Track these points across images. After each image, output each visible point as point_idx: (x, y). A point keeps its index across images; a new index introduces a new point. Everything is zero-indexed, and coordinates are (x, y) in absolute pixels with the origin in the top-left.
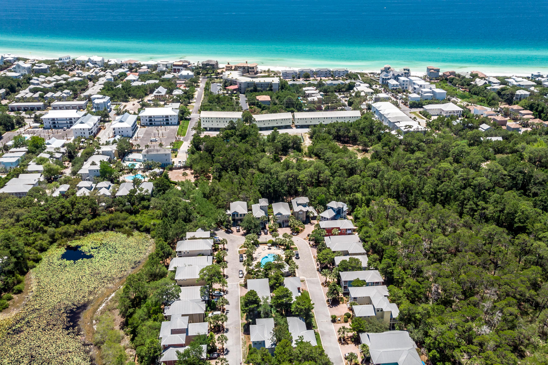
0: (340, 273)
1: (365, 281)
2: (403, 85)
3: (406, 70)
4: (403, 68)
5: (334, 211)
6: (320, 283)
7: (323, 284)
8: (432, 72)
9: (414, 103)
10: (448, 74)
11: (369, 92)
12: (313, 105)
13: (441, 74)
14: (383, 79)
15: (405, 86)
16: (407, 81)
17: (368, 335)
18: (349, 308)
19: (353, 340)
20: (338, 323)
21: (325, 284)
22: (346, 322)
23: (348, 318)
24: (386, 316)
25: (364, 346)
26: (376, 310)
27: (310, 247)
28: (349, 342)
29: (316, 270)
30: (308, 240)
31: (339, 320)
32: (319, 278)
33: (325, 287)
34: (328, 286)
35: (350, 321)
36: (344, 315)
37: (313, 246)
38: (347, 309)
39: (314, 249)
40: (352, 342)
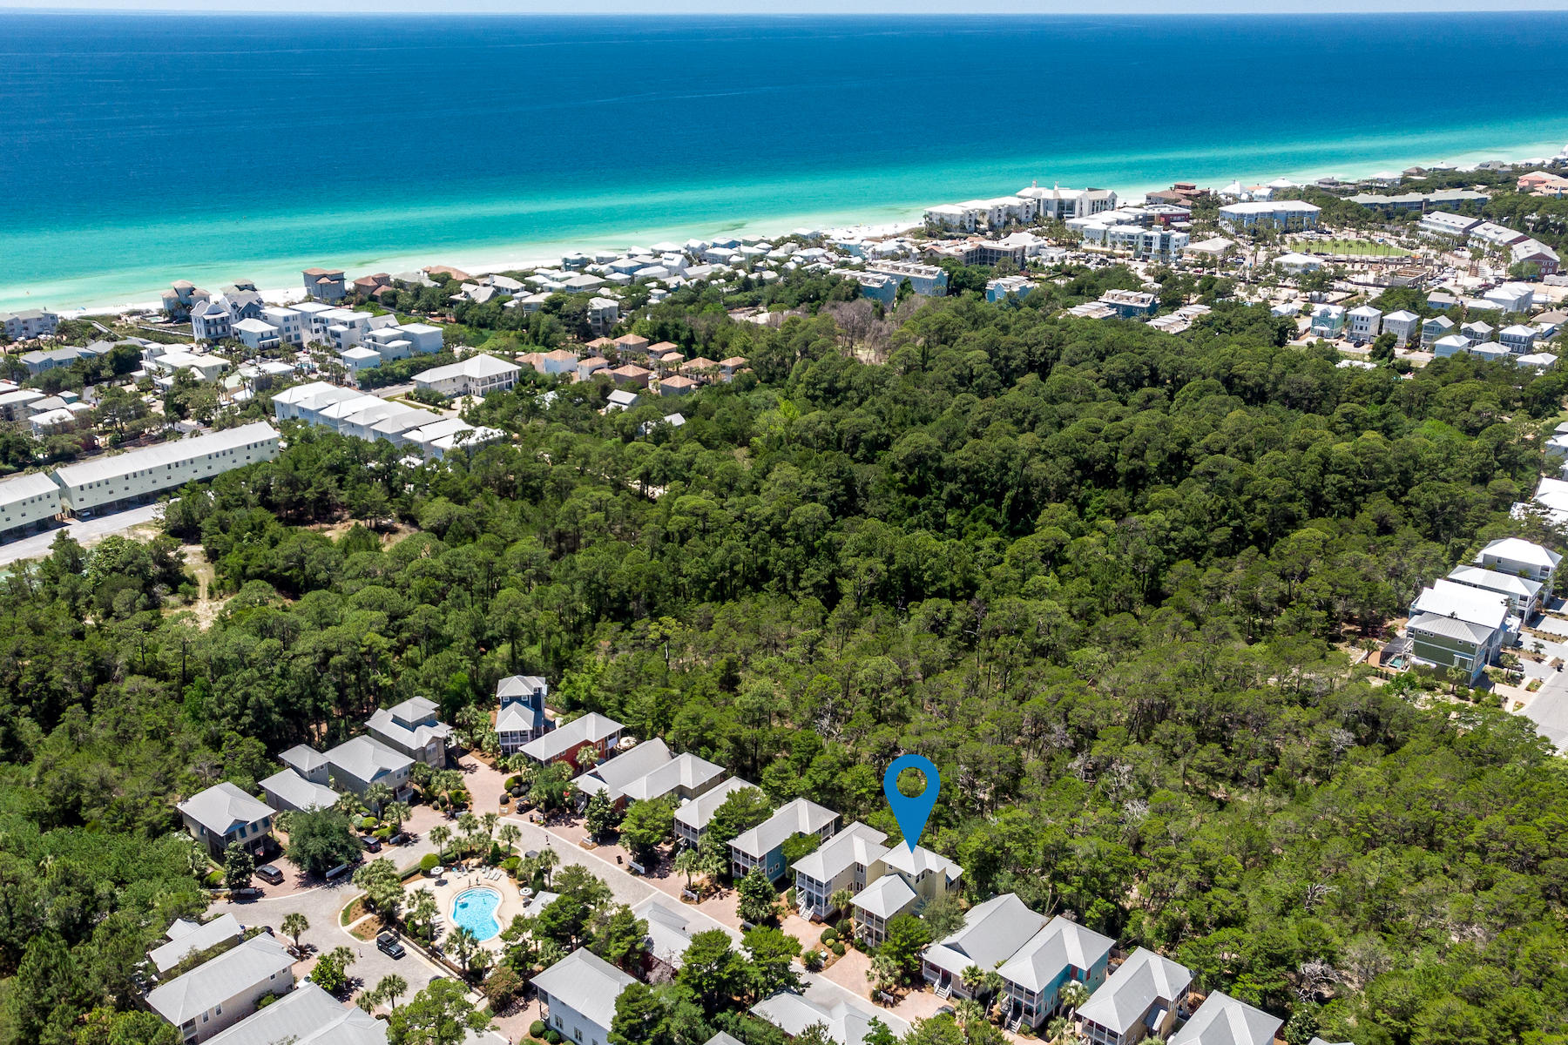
0: (731, 842)
1: (801, 834)
2: (288, 329)
3: (246, 287)
4: (230, 284)
5: (525, 704)
6: (677, 900)
7: (686, 899)
8: (326, 284)
9: (372, 375)
10: (371, 283)
11: (214, 368)
12: (66, 436)
13: (349, 286)
14: (208, 321)
15: (293, 333)
16: (295, 318)
17: (947, 946)
18: (811, 920)
19: (908, 981)
20: (828, 966)
21: (695, 896)
22: (842, 953)
23: (837, 940)
24: (940, 885)
25: (973, 972)
26: (913, 881)
27: (542, 828)
28: (900, 992)
29: (628, 874)
30: (515, 813)
31: (826, 959)
32: (658, 890)
33: (698, 902)
34: (706, 898)
35: (847, 946)
36: (823, 941)
37: (547, 823)
38: (810, 926)
39: (557, 827)
40: (908, 988)
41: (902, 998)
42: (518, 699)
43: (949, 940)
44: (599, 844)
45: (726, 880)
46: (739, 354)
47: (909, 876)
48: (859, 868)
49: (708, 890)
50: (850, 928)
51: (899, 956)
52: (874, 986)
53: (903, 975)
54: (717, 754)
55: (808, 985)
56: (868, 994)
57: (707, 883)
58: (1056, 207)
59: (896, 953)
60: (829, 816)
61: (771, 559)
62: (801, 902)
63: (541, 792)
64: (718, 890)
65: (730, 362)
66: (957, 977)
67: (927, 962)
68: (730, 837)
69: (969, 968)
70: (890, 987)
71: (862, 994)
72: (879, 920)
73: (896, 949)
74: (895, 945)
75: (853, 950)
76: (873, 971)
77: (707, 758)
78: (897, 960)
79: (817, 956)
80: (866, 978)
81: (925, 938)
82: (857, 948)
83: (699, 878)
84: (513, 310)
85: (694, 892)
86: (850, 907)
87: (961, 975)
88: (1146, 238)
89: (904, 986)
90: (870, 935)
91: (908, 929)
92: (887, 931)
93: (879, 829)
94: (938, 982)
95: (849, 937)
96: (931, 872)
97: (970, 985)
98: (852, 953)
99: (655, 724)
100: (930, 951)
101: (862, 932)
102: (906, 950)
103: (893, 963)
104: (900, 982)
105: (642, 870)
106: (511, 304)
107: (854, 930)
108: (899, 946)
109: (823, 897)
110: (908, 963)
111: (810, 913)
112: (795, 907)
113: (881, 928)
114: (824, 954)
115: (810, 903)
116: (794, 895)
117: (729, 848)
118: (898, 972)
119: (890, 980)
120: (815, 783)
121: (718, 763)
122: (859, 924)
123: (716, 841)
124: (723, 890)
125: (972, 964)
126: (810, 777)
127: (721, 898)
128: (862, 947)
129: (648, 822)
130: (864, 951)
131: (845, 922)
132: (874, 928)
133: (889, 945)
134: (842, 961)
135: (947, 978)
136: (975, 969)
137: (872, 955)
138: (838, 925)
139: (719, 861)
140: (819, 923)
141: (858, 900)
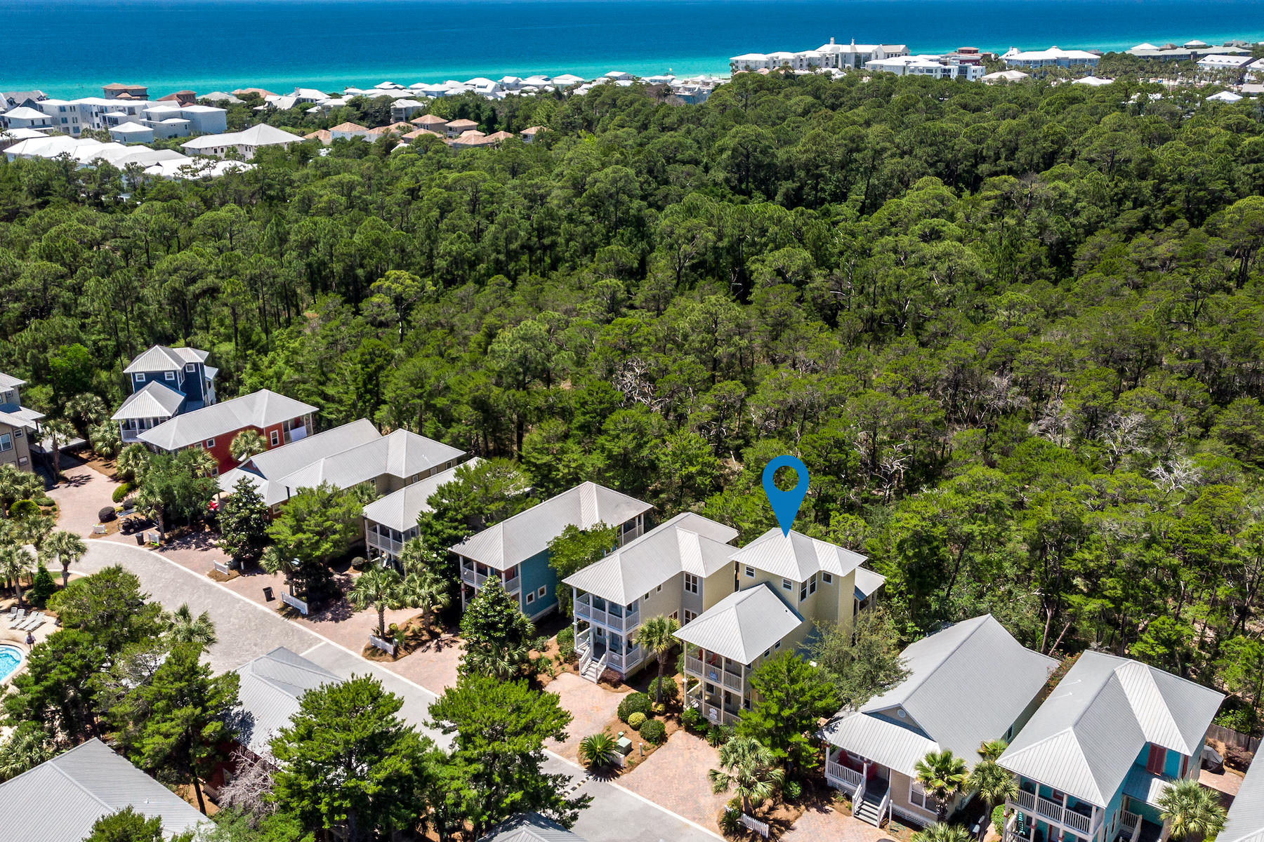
1: (583, 531)
2: (64, 120)
6: (358, 654)
7: (373, 651)
16: (72, 108)
17: (875, 714)
18: (603, 680)
19: (796, 790)
20: (633, 766)
21: (390, 648)
22: (661, 739)
23: (650, 715)
24: (845, 603)
25: (944, 766)
26: (794, 595)
27: (155, 553)
28: (781, 813)
29: (278, 616)
30: (118, 534)
31: (628, 750)
32: (326, 640)
33: (395, 657)
34: (409, 649)
35: (670, 726)
36: (623, 716)
37: (166, 545)
38: (599, 691)
39: (182, 552)
40: (797, 805)
41: (786, 825)
42: (158, 377)
43: (877, 702)
44: (242, 573)
45: (449, 618)
46: (542, 123)
47: (788, 585)
48: (689, 583)
49: (416, 635)
50: (674, 692)
51: (778, 738)
52: (725, 802)
53: (789, 778)
54: (454, 430)
55: (582, 802)
56: (715, 818)
57: (416, 626)
58: (853, 60)
59: (769, 733)
60: (635, 508)
61: (561, 240)
62: (583, 648)
63: (151, 492)
64: (434, 636)
65: (532, 131)
66: (906, 779)
67: (834, 749)
68: (458, 540)
69: (931, 758)
70: (760, 804)
71: (701, 820)
72: (733, 667)
73: (770, 724)
74: (767, 716)
75: (681, 733)
76: (725, 771)
77: (437, 437)
78: (773, 747)
79: (609, 745)
80: (710, 787)
81: (830, 700)
82: (689, 729)
83: (405, 618)
84: (315, 115)
85: (390, 641)
86: (675, 650)
87: (914, 774)
88: (945, 70)
89: (789, 800)
90: (714, 702)
91: (793, 681)
92: (750, 687)
93: (722, 520)
94: (859, 791)
95: (673, 709)
96: (828, 577)
97: (941, 792)
98: (679, 737)
99: (360, 397)
100: (842, 726)
101: (699, 696)
102: (791, 726)
103: (766, 753)
104: (782, 795)
105: (304, 606)
106: (313, 110)
107: (682, 694)
108: (777, 717)
109: (623, 634)
110: (796, 753)
111: (599, 667)
112: (572, 658)
113: (738, 686)
114: (623, 742)
115: (599, 649)
116: (571, 637)
117: (453, 558)
118: (779, 772)
119: (762, 789)
120: (610, 457)
121: (455, 443)
122: (692, 683)
123: (431, 548)
124: (444, 636)
125: (936, 748)
126: (603, 449)
127: (439, 649)
128: (698, 727)
129: (311, 522)
130: (703, 734)
131: (666, 682)
132: (722, 687)
133: (755, 718)
134: (660, 755)
135: (877, 782)
136: (946, 759)
137: (718, 741)
138: (653, 687)
139: (436, 581)
140: (616, 685)
141: (691, 634)
